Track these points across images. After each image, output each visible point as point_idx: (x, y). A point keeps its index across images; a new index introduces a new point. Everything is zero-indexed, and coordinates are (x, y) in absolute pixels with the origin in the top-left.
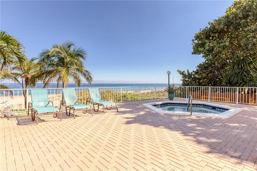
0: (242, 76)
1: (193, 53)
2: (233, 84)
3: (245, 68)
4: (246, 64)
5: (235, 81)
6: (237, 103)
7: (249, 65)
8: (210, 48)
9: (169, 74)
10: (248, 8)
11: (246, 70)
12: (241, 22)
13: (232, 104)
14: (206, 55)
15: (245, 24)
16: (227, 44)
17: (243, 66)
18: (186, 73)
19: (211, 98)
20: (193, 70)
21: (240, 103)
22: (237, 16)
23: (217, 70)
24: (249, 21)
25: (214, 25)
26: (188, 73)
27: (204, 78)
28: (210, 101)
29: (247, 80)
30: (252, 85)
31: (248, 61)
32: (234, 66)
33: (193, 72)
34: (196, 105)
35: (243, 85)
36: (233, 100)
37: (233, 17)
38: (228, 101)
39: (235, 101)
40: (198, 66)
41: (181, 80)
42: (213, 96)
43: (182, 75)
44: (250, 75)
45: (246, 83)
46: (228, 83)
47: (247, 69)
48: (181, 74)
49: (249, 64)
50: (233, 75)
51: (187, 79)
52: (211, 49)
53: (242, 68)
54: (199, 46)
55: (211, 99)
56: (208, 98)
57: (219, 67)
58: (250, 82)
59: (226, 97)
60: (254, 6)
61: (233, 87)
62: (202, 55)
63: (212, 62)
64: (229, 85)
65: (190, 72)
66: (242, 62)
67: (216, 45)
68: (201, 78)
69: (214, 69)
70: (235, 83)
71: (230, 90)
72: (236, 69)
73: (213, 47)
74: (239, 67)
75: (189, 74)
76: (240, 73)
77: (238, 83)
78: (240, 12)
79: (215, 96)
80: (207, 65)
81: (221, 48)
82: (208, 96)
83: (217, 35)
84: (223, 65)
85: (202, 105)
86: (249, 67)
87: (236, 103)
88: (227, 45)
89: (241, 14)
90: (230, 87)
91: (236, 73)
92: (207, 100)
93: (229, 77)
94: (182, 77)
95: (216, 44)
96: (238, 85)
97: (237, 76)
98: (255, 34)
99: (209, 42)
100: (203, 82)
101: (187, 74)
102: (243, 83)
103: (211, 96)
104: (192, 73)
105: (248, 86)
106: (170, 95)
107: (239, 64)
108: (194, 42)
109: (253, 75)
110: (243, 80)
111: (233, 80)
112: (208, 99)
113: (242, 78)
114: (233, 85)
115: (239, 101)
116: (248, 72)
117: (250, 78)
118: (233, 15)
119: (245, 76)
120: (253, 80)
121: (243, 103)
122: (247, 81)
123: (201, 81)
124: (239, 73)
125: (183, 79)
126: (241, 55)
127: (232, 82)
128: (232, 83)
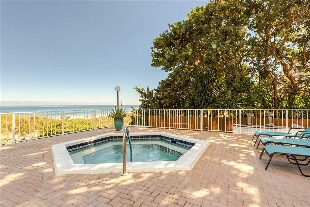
0: (205, 95)
1: (152, 65)
2: (197, 105)
3: (208, 87)
4: (209, 81)
5: (198, 101)
6: (202, 130)
7: (212, 83)
8: (171, 57)
9: (118, 91)
10: (211, 10)
11: (209, 89)
12: (203, 28)
13: (196, 132)
14: (167, 67)
15: (208, 30)
16: (190, 53)
17: (206, 83)
18: (145, 91)
19: (172, 124)
20: (154, 88)
21: (205, 130)
22: (199, 19)
23: (180, 88)
24: (212, 25)
25: (175, 28)
26: (148, 91)
27: (166, 98)
28: (171, 129)
29: (211, 100)
30: (215, 106)
31: (211, 78)
32: (197, 83)
33: (154, 90)
34: (151, 138)
35: (207, 106)
36: (197, 127)
37: (195, 20)
38: (191, 128)
39: (199, 128)
40: (159, 83)
41: (139, 100)
42: (174, 122)
43: (141, 94)
44: (213, 94)
45: (209, 103)
46: (191, 104)
47: (210, 87)
48: (139, 92)
49: (211, 81)
50: (196, 94)
51: (147, 99)
52: (172, 59)
53: (205, 86)
54: (159, 56)
55: (172, 127)
56: (168, 124)
57: (182, 85)
58: (213, 103)
59: (190, 123)
60: (217, 8)
61: (197, 109)
62: (162, 67)
63: (174, 78)
64: (193, 106)
65: (150, 90)
66: (205, 78)
67: (177, 54)
68: (162, 97)
69: (177, 87)
70: (199, 103)
71: (194, 113)
72: (199, 87)
73: (174, 56)
74: (202, 84)
75: (149, 93)
76: (204, 92)
77: (201, 104)
78: (202, 15)
79: (176, 122)
80: (169, 81)
81: (183, 58)
82: (168, 122)
83: (179, 42)
84: (186, 82)
85: (159, 136)
86: (212, 85)
87: (200, 130)
88: (190, 55)
89: (204, 17)
90: (193, 109)
91: (199, 92)
92: (167, 128)
93: (192, 96)
94: (140, 96)
95: (177, 52)
96: (201, 106)
97: (201, 96)
98: (218, 42)
99: (169, 50)
100: (165, 103)
101: (147, 93)
102: (206, 104)
103: (172, 122)
104: (152, 91)
105: (212, 107)
106: (117, 123)
107: (202, 82)
108: (153, 51)
109: (216, 94)
110: (206, 99)
111: (196, 100)
112: (168, 126)
113: (205, 97)
114: (196, 107)
115: (203, 128)
116: (211, 91)
117: (213, 98)
118: (196, 18)
119: (208, 95)
120: (216, 100)
121: (208, 130)
122: (211, 102)
123: (162, 102)
124: (202, 92)
125: (141, 99)
126: (205, 69)
127: (195, 102)
128: (195, 104)
